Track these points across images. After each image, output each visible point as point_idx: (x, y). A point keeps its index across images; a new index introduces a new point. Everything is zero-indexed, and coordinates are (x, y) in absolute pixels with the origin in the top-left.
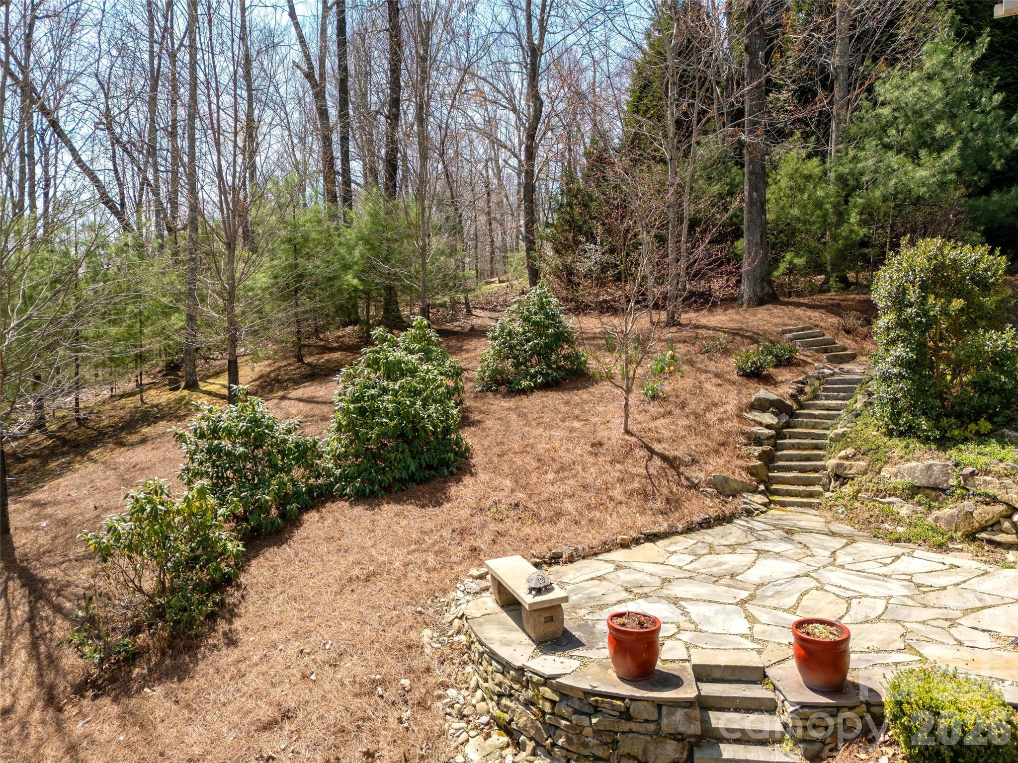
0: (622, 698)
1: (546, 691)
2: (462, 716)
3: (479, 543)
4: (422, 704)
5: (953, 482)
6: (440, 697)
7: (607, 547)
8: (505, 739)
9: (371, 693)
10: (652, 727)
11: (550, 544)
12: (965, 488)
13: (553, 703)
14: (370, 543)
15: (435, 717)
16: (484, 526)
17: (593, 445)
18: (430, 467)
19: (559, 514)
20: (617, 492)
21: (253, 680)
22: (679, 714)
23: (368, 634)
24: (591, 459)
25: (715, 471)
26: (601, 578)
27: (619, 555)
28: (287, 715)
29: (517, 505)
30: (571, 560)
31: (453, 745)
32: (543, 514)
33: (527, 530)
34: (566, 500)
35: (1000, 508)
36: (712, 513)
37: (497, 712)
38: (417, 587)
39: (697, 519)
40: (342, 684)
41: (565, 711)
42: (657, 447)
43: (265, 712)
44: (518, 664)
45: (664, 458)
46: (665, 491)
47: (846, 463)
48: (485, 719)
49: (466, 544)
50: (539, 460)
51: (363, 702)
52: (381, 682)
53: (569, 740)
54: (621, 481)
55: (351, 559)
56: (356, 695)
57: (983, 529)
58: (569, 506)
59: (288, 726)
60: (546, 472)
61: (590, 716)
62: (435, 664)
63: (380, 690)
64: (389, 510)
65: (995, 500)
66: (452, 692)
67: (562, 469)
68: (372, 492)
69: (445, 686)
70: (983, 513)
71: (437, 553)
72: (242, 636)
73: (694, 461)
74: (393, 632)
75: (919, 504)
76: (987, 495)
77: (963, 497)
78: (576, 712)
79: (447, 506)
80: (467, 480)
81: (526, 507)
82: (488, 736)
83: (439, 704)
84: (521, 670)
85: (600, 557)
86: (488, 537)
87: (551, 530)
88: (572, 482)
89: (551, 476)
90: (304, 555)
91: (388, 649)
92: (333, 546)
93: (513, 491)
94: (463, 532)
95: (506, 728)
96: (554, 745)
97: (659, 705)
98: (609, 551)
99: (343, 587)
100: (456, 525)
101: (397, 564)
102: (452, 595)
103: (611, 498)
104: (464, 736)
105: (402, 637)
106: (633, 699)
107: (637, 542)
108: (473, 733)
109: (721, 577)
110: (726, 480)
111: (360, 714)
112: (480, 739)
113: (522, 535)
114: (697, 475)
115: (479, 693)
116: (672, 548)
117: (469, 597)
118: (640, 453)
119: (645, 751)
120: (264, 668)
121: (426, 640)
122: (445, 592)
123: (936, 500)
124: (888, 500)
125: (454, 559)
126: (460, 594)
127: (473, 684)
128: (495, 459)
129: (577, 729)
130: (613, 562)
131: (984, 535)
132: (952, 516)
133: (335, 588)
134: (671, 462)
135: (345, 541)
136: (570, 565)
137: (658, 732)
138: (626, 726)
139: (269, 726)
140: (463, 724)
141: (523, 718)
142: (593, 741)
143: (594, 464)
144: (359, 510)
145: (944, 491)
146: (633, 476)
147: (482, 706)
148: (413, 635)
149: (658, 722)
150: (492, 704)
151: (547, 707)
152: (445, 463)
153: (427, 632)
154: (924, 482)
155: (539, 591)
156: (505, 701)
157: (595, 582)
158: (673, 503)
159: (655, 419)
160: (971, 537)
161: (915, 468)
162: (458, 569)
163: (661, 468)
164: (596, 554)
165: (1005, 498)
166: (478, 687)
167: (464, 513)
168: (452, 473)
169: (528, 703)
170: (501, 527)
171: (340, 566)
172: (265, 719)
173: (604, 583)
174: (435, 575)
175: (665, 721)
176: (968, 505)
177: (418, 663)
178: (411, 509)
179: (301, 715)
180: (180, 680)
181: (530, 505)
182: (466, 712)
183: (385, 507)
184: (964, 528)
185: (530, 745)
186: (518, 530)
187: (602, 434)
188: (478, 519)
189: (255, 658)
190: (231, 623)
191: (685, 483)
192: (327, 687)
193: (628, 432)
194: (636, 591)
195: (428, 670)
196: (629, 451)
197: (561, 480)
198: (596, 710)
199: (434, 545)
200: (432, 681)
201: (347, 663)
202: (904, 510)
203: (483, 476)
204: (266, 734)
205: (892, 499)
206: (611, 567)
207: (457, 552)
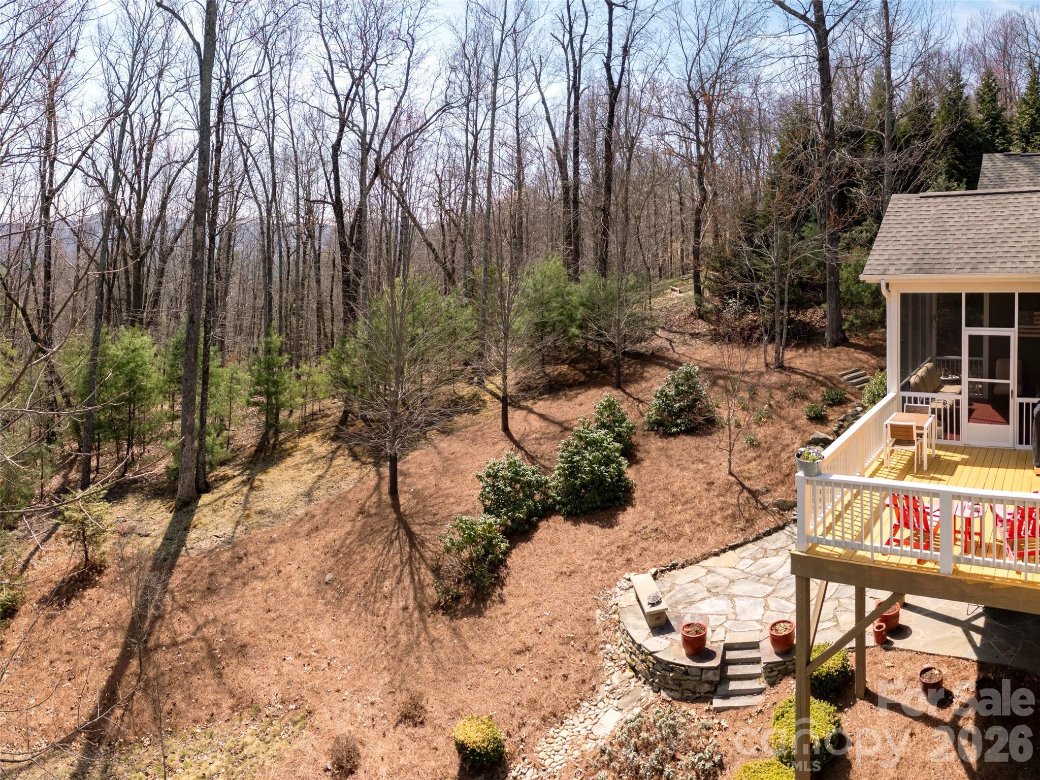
0: (684, 666)
1: (651, 658)
2: (612, 659)
3: (632, 556)
4: (592, 652)
6: (602, 649)
7: (705, 557)
8: (632, 674)
9: (568, 643)
10: (698, 678)
11: (672, 556)
13: (654, 664)
14: (573, 550)
15: (598, 659)
16: (636, 543)
17: (708, 484)
18: (609, 500)
19: (680, 535)
20: (717, 518)
21: (512, 626)
22: (711, 673)
23: (568, 609)
24: (705, 494)
25: (779, 496)
26: (696, 581)
27: (711, 562)
28: (528, 649)
29: (656, 530)
30: (683, 566)
31: (606, 674)
32: (671, 535)
33: (660, 546)
34: (687, 525)
36: (773, 526)
37: (629, 660)
38: (596, 584)
39: (761, 531)
40: (554, 637)
41: (659, 668)
42: (747, 484)
43: (518, 646)
44: (639, 642)
45: (750, 491)
46: (747, 515)
48: (623, 662)
49: (625, 556)
50: (674, 496)
51: (563, 648)
52: (573, 638)
53: (660, 681)
54: (721, 509)
55: (563, 559)
56: (561, 644)
58: (687, 529)
59: (528, 655)
60: (676, 506)
61: (670, 672)
62: (601, 630)
63: (572, 642)
64: (585, 527)
66: (608, 646)
67: (687, 502)
68: (576, 513)
69: (605, 643)
71: (608, 561)
72: (507, 598)
73: (768, 491)
74: (581, 610)
78: (663, 669)
79: (617, 528)
80: (630, 509)
81: (661, 531)
82: (624, 671)
83: (601, 652)
84: (640, 646)
85: (701, 564)
86: (637, 550)
87: (674, 547)
88: (692, 512)
89: (679, 508)
90: (539, 551)
91: (577, 620)
92: (554, 548)
93: (655, 519)
94: (623, 548)
95: (633, 668)
96: (653, 681)
97: (702, 669)
98: (706, 559)
99: (558, 577)
100: (620, 544)
101: (586, 567)
102: (614, 589)
103: (714, 523)
104: (612, 670)
105: (585, 614)
106: (689, 667)
107: (724, 551)
108: (617, 669)
109: (762, 576)
110: (785, 502)
111: (562, 654)
112: (620, 672)
113: (657, 550)
114: (767, 500)
115: (622, 648)
116: (742, 556)
117: (622, 592)
118: (737, 488)
119: (695, 688)
120: (518, 620)
121: (597, 616)
122: (610, 587)
125: (617, 565)
126: (618, 590)
127: (619, 643)
128: (648, 494)
129: (665, 677)
130: (706, 568)
133: (553, 577)
134: (754, 494)
135: (559, 547)
136: (682, 570)
137: (700, 680)
138: (686, 678)
139: (520, 653)
140: (612, 664)
141: (640, 667)
142: (671, 683)
143: (707, 498)
144: (569, 524)
146: (730, 505)
147: (623, 655)
148: (591, 613)
149: (701, 676)
150: (627, 656)
151: (651, 665)
152: (618, 498)
153: (598, 611)
155: (653, 605)
156: (633, 656)
157: (693, 584)
158: (750, 521)
159: (749, 462)
162: (618, 572)
163: (747, 498)
164: (698, 562)
166: (622, 644)
167: (625, 534)
168: (621, 505)
169: (643, 661)
170: (645, 544)
171: (558, 563)
172: (518, 649)
173: (698, 584)
174: (605, 575)
175: (703, 676)
177: (593, 630)
178: (596, 529)
179: (534, 650)
180: (479, 617)
181: (664, 529)
182: (614, 657)
183: (583, 525)
185: (643, 679)
186: (655, 546)
187: (715, 475)
188: (633, 539)
189: (514, 614)
190: (502, 589)
191: (759, 506)
192: (547, 637)
193: (731, 473)
194: (714, 590)
195: (597, 634)
196: (728, 487)
197: (685, 510)
198: (672, 670)
199: (606, 556)
200: (598, 639)
201: (558, 625)
203: (639, 508)
204: (518, 656)
206: (705, 571)
207: (619, 561)
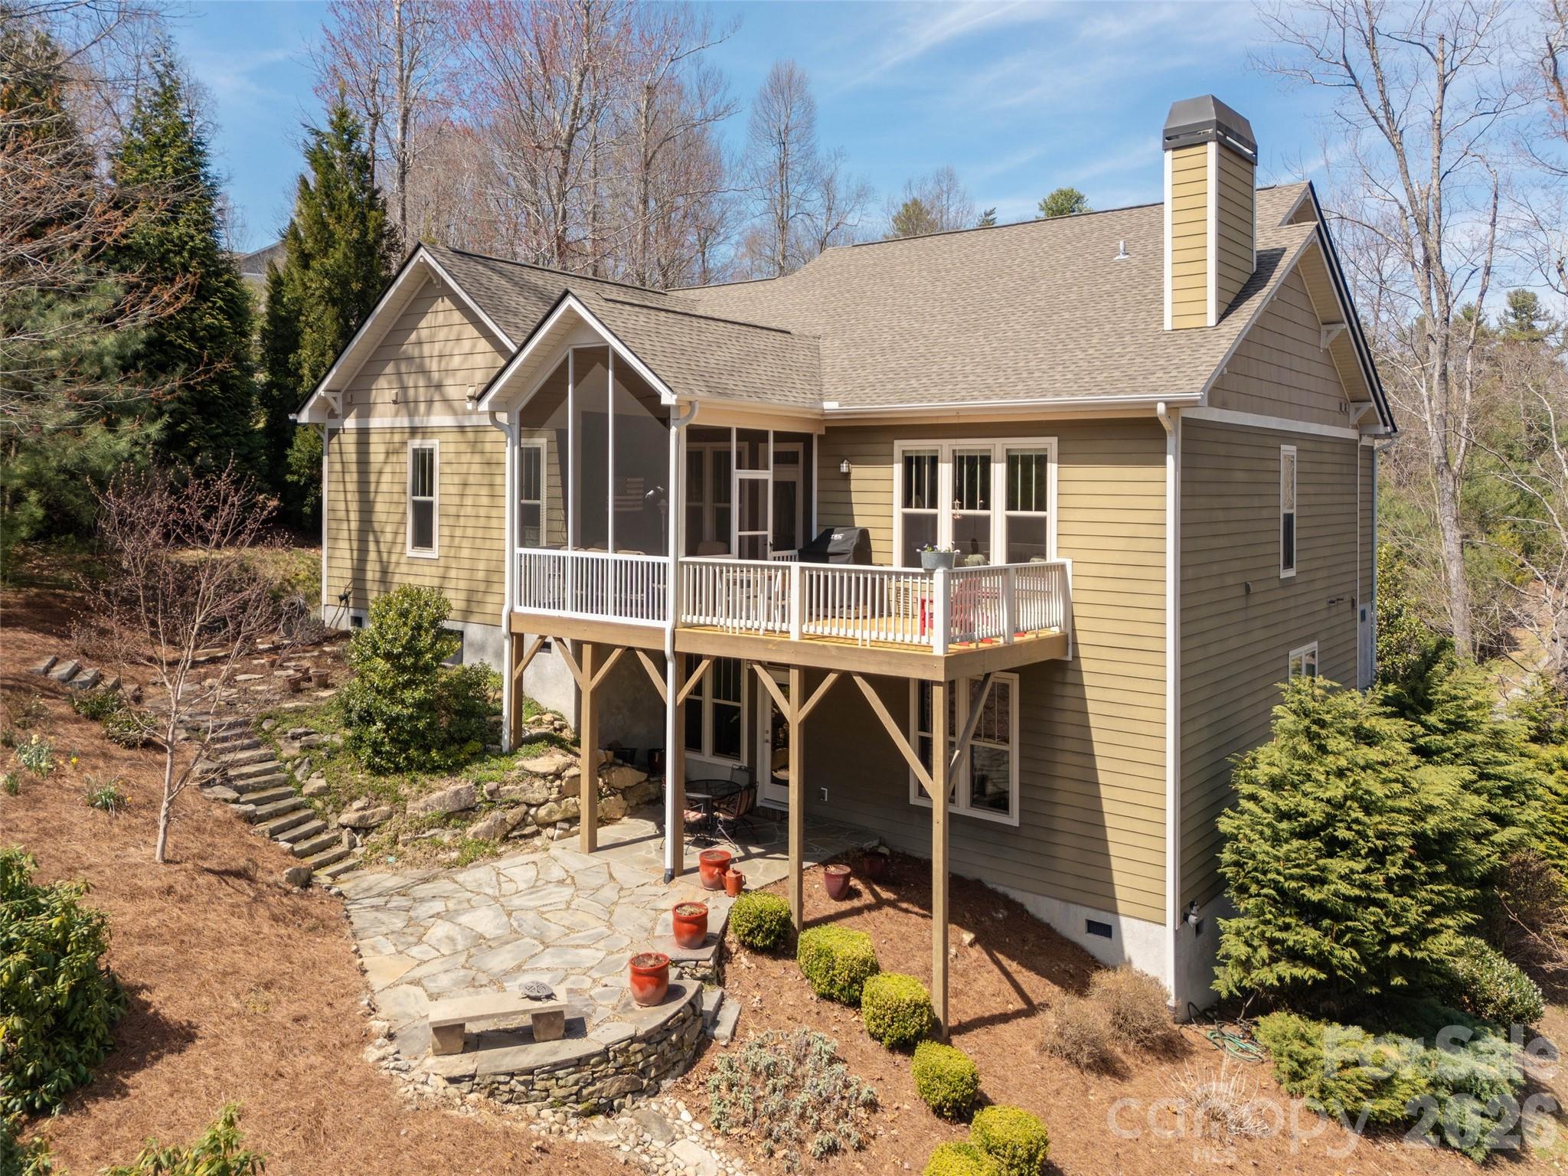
0: (679, 1012)
1: (636, 1046)
5: (478, 799)
12: (493, 800)
35: (524, 808)
47: (368, 812)
57: (514, 829)
65: (517, 803)
70: (512, 815)
75: (455, 827)
76: (512, 801)
77: (490, 809)
123: (466, 819)
124: (428, 834)
131: (515, 833)
132: (489, 827)
145: (473, 809)
154: (456, 807)
160: (506, 839)
161: (444, 797)
165: (524, 799)
176: (496, 814)
184: (501, 833)
202: (446, 837)
205: (432, 832)
